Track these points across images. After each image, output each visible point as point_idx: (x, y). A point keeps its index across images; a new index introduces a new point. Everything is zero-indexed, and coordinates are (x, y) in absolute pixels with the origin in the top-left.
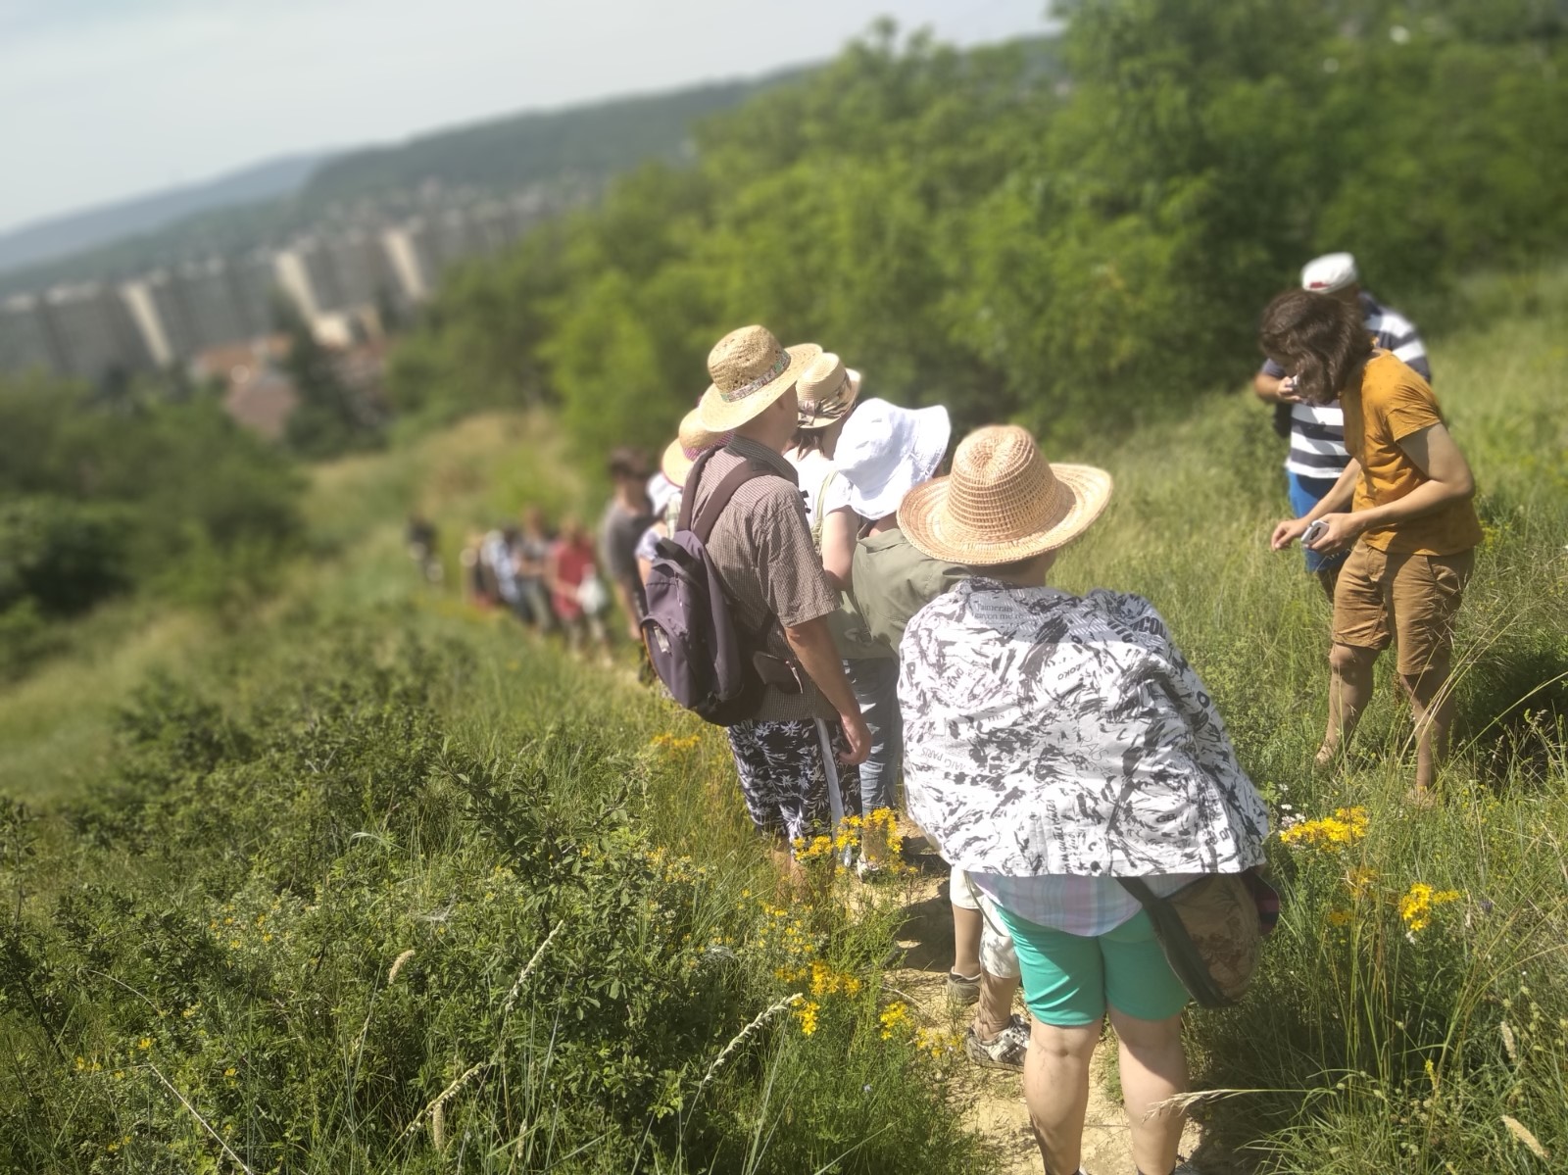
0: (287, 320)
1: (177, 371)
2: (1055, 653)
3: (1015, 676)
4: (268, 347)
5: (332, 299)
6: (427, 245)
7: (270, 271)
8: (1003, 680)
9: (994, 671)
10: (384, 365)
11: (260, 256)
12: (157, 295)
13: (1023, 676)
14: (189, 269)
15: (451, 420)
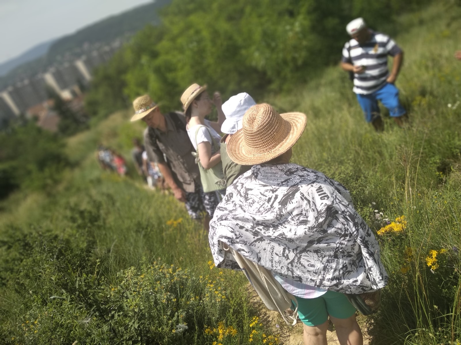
0: (52, 95)
1: (22, 116)
2: (293, 199)
3: (276, 205)
4: (47, 104)
5: (64, 86)
6: (88, 63)
7: (43, 80)
8: (272, 206)
9: (268, 202)
10: (83, 103)
11: (39, 76)
12: (11, 94)
13: (280, 206)
14: (19, 85)
15: (106, 116)
